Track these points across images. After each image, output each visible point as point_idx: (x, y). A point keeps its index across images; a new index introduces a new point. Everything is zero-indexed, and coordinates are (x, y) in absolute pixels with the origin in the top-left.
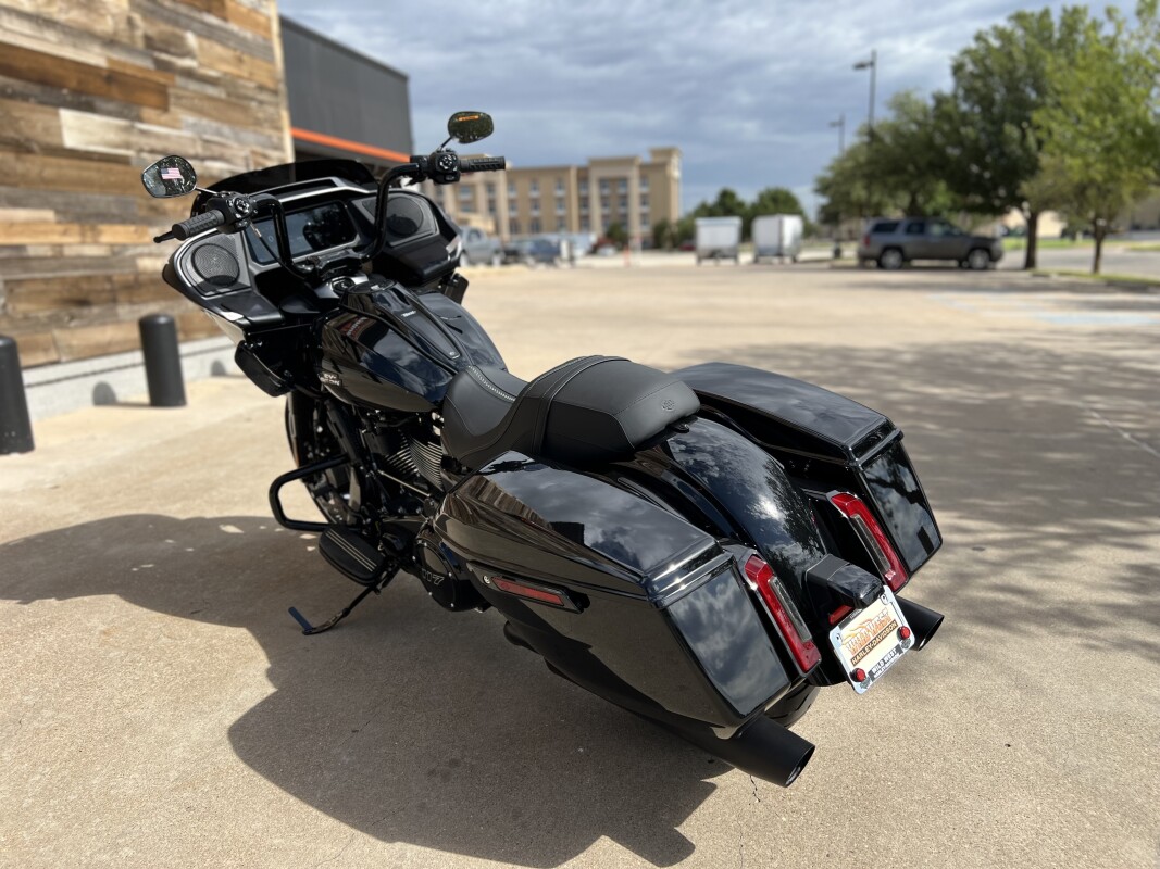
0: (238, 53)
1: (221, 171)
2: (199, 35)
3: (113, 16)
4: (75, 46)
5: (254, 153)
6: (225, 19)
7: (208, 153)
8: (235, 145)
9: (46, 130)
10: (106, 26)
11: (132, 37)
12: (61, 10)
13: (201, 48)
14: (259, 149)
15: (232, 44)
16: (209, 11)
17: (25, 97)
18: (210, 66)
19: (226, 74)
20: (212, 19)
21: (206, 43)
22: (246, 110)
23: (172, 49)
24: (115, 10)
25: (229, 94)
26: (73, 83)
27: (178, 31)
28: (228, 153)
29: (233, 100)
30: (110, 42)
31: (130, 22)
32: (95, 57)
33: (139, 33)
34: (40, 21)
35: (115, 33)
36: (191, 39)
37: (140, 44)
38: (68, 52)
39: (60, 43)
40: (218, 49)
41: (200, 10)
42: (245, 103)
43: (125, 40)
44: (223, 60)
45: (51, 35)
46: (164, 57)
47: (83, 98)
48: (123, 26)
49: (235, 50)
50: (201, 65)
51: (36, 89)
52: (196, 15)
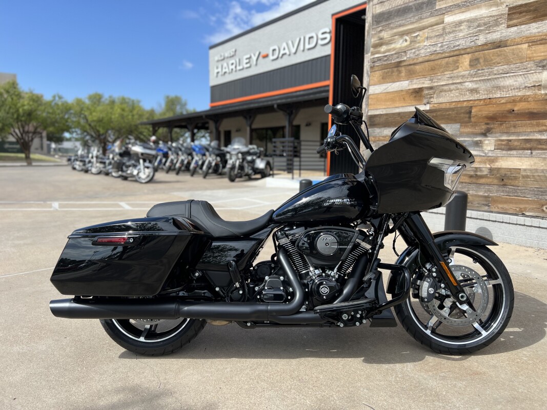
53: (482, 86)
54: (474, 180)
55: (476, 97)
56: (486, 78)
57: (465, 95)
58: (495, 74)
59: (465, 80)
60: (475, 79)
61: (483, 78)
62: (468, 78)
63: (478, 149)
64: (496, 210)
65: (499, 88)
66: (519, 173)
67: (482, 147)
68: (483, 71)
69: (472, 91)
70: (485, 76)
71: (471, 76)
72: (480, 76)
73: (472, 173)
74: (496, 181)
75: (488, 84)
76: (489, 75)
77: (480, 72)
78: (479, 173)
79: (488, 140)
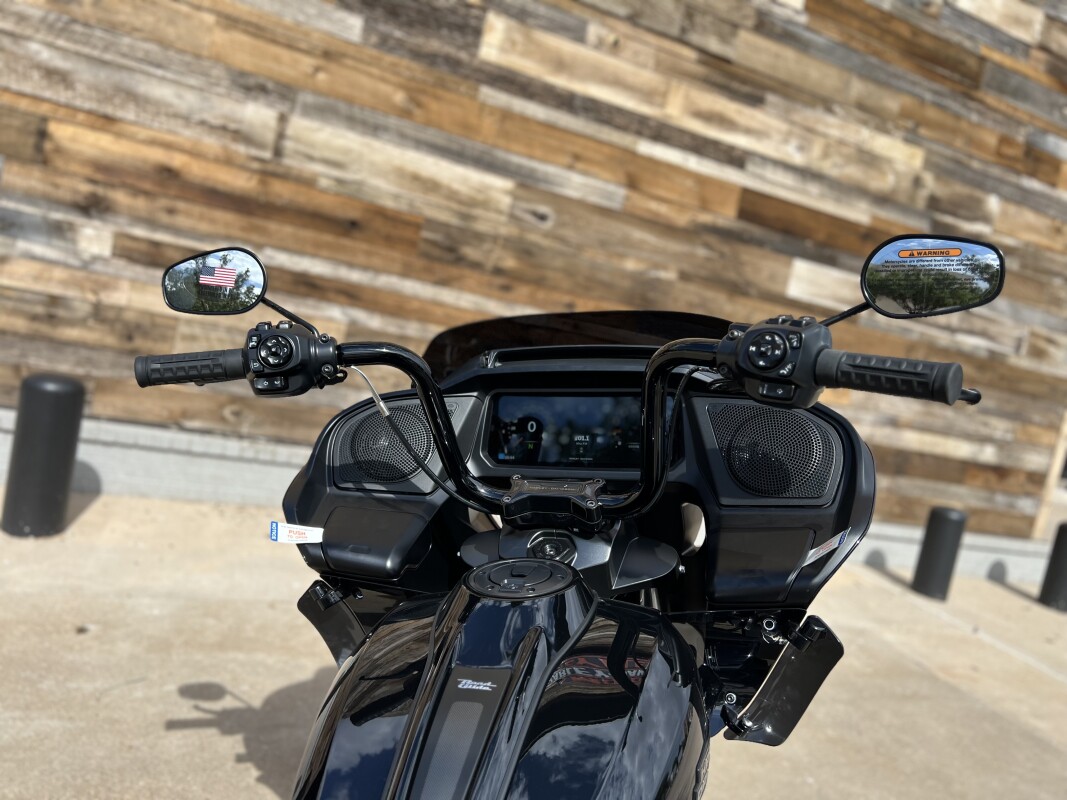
0: (1058, 223)
1: (977, 348)
2: (1005, 198)
3: (897, 174)
4: (838, 200)
5: (1034, 335)
6: (1053, 185)
7: (965, 326)
8: (1008, 322)
9: (772, 277)
10: (884, 182)
11: (912, 198)
12: (835, 165)
13: (1004, 213)
14: (1044, 331)
15: (1052, 212)
16: (1033, 174)
17: (760, 243)
18: (1010, 234)
19: (1028, 244)
20: (1034, 184)
21: (1012, 209)
22: (1041, 285)
23: (963, 212)
24: (901, 167)
25: (1024, 266)
26: (821, 236)
27: (978, 193)
28: (993, 329)
29: (1029, 273)
30: (882, 199)
31: (917, 182)
32: (859, 213)
33: (923, 194)
34: (806, 173)
35: (894, 191)
36: (993, 203)
37: (921, 203)
38: (830, 206)
39: (822, 196)
40: (1029, 216)
41: (1018, 173)
42: (1044, 278)
43: (902, 198)
44: (1031, 228)
45: (814, 188)
46: (948, 219)
47: (828, 252)
48: (906, 184)
49: (1054, 218)
50: (996, 231)
51: (776, 238)
52: (1012, 178)
53: (84, 74)
54: (44, 329)
55: (63, 95)
56: (96, 53)
57: (25, 77)
58: (124, 55)
59: (28, 32)
60: (61, 42)
61: (86, 50)
62: (37, 30)
63: (61, 243)
64: (110, 412)
65: (132, 97)
66: (173, 328)
67: (74, 241)
68: (87, 31)
69: (51, 74)
70: (94, 47)
71: (51, 27)
72: (76, 42)
73: (40, 310)
74: (110, 340)
75: (103, 76)
76: (106, 49)
77: (78, 28)
78: (61, 312)
79: (95, 228)
